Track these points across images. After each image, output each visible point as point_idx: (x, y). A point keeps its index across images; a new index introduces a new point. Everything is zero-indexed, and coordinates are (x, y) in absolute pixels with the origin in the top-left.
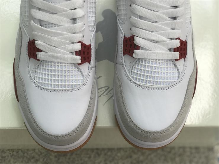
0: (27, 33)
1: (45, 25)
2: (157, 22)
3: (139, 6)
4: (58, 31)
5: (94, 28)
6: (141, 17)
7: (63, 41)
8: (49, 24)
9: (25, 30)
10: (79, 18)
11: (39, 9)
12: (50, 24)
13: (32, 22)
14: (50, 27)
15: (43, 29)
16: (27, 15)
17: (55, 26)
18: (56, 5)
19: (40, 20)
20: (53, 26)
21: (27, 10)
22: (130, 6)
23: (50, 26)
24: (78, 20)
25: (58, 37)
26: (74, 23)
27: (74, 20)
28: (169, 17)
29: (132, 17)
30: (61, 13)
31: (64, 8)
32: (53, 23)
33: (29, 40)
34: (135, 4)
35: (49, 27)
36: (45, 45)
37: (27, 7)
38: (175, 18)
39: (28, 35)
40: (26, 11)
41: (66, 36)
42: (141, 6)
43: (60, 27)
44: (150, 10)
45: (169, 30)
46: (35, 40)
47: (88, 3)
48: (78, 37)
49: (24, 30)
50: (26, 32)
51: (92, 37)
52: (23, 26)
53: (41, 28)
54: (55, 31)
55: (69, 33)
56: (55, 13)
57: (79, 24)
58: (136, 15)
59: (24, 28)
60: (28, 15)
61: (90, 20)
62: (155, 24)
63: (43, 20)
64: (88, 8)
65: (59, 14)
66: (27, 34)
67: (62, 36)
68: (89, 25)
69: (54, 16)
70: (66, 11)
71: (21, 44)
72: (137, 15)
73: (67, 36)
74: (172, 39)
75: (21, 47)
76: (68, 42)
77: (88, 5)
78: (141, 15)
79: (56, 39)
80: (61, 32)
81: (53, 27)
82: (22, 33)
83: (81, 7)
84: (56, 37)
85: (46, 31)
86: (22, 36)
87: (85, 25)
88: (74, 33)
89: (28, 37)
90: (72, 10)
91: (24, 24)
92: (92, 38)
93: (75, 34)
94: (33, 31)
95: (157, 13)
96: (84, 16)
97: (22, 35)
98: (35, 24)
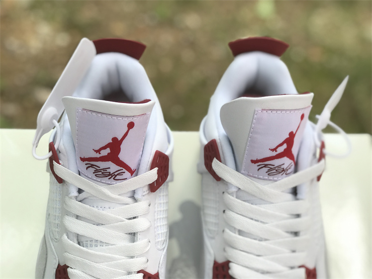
0: (55, 252)
1: (86, 242)
2: (266, 240)
3: (238, 214)
4: (106, 254)
5: (165, 243)
6: (240, 232)
7: (114, 270)
8: (91, 241)
9: (52, 245)
10: (141, 232)
11: (77, 217)
12: (94, 241)
13: (65, 237)
14: (94, 246)
15: (82, 250)
16: (57, 222)
17: (102, 244)
18: (104, 212)
19: (78, 234)
20: (99, 244)
21: (57, 214)
22: (224, 211)
23: (94, 243)
24: (139, 236)
25: (106, 263)
26: (133, 241)
27: (133, 234)
28: (287, 232)
29: (227, 231)
30: (112, 225)
31: (117, 217)
32: (99, 239)
33: (59, 264)
34: (231, 210)
35: (91, 246)
36: (85, 276)
37: (58, 210)
38: (296, 234)
39: (57, 256)
40: (55, 216)
41: (119, 261)
42: (240, 215)
43: (110, 246)
44: (256, 220)
45: (287, 254)
46: (68, 267)
47: (156, 205)
48: (139, 263)
49: (50, 245)
50: (54, 250)
51: (162, 260)
52: (49, 237)
53: (79, 249)
54: (102, 254)
55: (124, 257)
56: (102, 224)
57: (141, 242)
58: (233, 229)
59: (51, 241)
60: (59, 223)
61: (158, 232)
62: (263, 243)
63: (82, 234)
64: (156, 214)
65: (109, 225)
66: (56, 254)
67: (113, 262)
68: (157, 240)
69: (100, 228)
70: (121, 222)
71: (45, 267)
72: (235, 228)
73: (121, 261)
74: (292, 268)
75: (44, 272)
76: (122, 271)
77: (156, 209)
78: (241, 229)
79: (102, 266)
80: (110, 255)
81: (99, 246)
82: (47, 249)
83: (145, 215)
84: (102, 264)
85: (87, 253)
86: (47, 254)
87: (149, 242)
88: (132, 257)
89: (57, 259)
90: (130, 219)
91: (52, 235)
92: (161, 262)
93: (133, 259)
94: (66, 252)
95: (266, 225)
96: (148, 229)
97: (47, 251)
98: (69, 240)
